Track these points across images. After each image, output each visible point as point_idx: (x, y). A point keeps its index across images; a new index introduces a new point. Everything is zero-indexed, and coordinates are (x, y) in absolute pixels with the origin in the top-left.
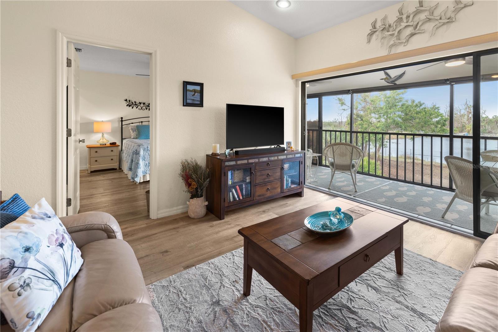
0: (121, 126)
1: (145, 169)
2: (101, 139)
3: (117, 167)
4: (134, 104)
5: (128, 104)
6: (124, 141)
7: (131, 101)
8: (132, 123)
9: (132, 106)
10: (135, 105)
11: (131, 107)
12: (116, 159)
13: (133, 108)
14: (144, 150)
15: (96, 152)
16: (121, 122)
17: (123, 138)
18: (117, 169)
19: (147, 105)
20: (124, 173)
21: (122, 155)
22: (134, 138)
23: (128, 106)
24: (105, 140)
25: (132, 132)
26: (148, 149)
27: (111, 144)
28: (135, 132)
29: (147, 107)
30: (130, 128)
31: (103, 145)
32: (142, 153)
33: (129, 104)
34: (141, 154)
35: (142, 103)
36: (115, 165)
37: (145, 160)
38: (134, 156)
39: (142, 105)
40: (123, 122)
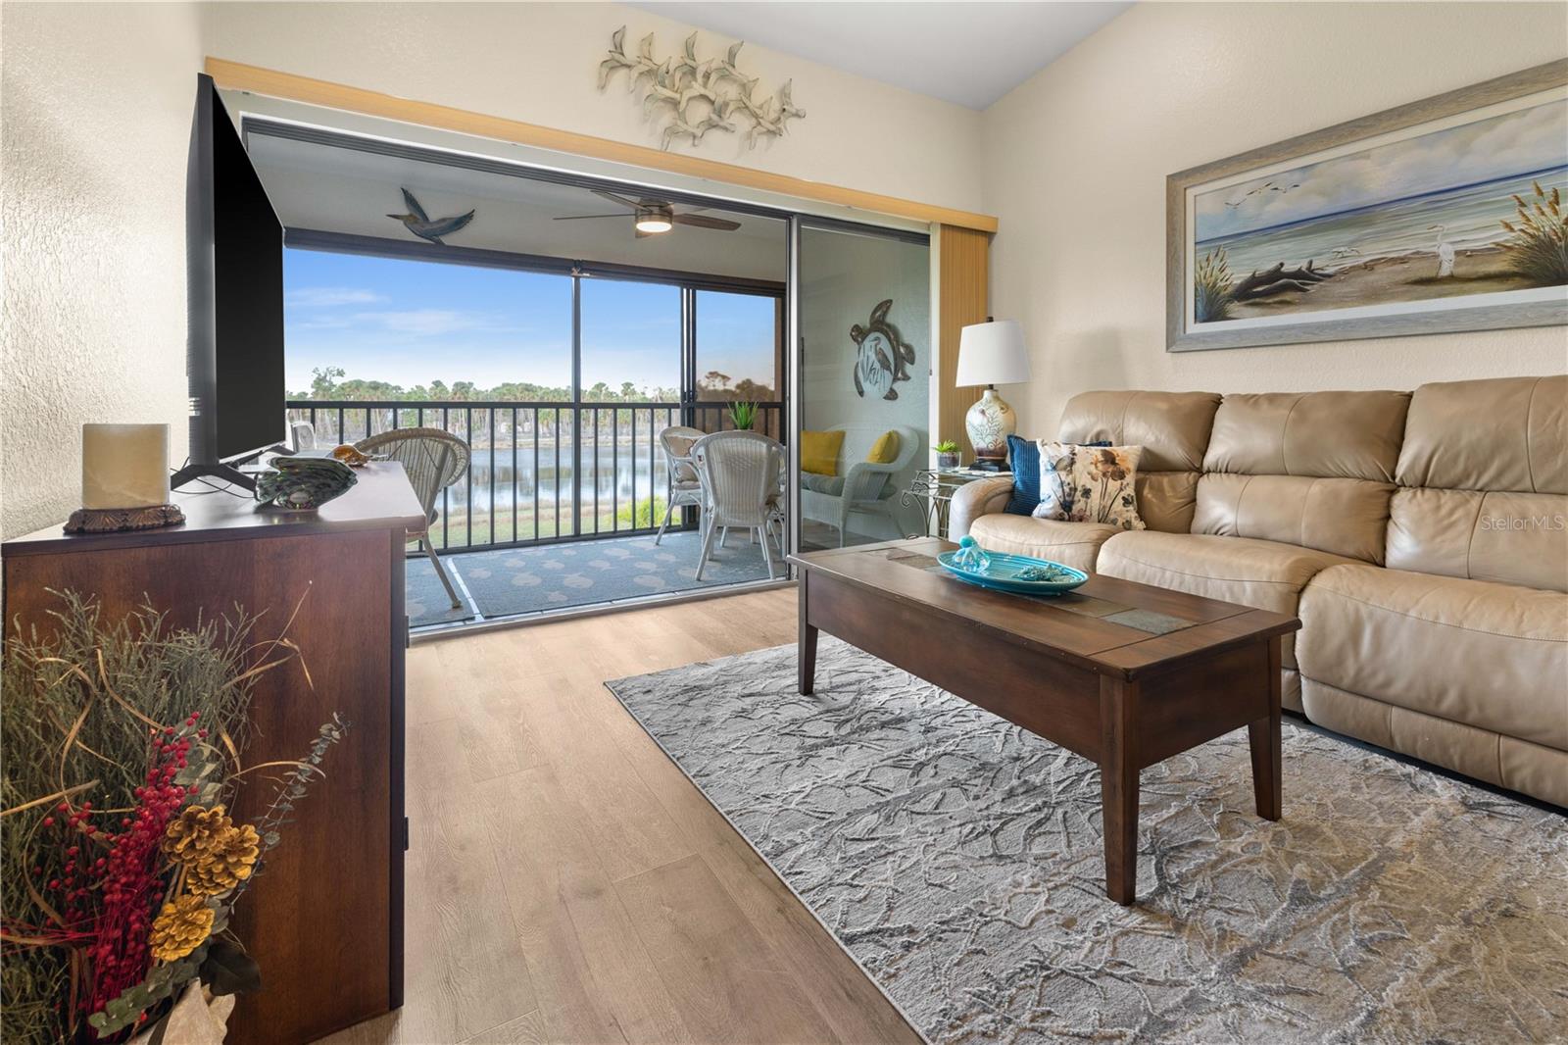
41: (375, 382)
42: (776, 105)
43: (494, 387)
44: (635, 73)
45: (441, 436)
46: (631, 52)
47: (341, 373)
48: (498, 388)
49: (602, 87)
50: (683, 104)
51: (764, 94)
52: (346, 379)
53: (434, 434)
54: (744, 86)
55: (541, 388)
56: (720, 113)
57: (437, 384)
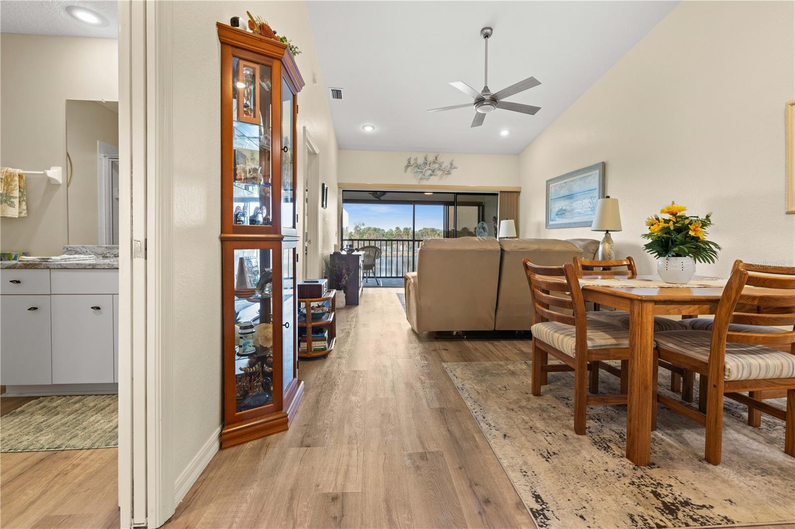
41: (375, 228)
42: (449, 167)
43: (420, 229)
44: (412, 167)
45: (374, 247)
46: (412, 162)
47: (363, 225)
48: (421, 230)
49: (405, 172)
50: (424, 172)
51: (446, 164)
52: (366, 226)
53: (373, 247)
54: (440, 164)
55: (439, 230)
56: (433, 172)
57: (398, 228)
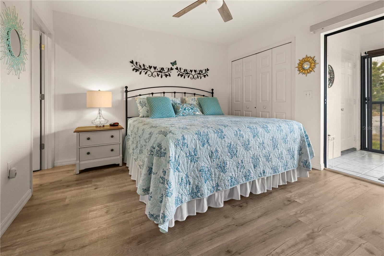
0: (125, 99)
1: (179, 193)
2: (96, 118)
3: (120, 162)
4: (143, 67)
5: (134, 67)
6: (130, 121)
7: (138, 63)
8: (140, 95)
9: (140, 70)
10: (144, 69)
11: (138, 72)
12: (118, 149)
13: (140, 73)
14: (176, 146)
15: (89, 139)
16: (125, 93)
17: (128, 117)
18: (120, 165)
19: (159, 70)
20: (131, 176)
21: (127, 142)
22: (143, 117)
23: (135, 71)
24: (102, 119)
25: (140, 107)
26: (186, 141)
27: (111, 125)
28: (145, 107)
29: (159, 73)
30: (138, 101)
31: (100, 126)
32: (172, 151)
33: (136, 68)
34: (171, 155)
35: (152, 68)
36: (118, 160)
37: (180, 170)
38: (154, 161)
39: (152, 70)
40: (128, 93)
